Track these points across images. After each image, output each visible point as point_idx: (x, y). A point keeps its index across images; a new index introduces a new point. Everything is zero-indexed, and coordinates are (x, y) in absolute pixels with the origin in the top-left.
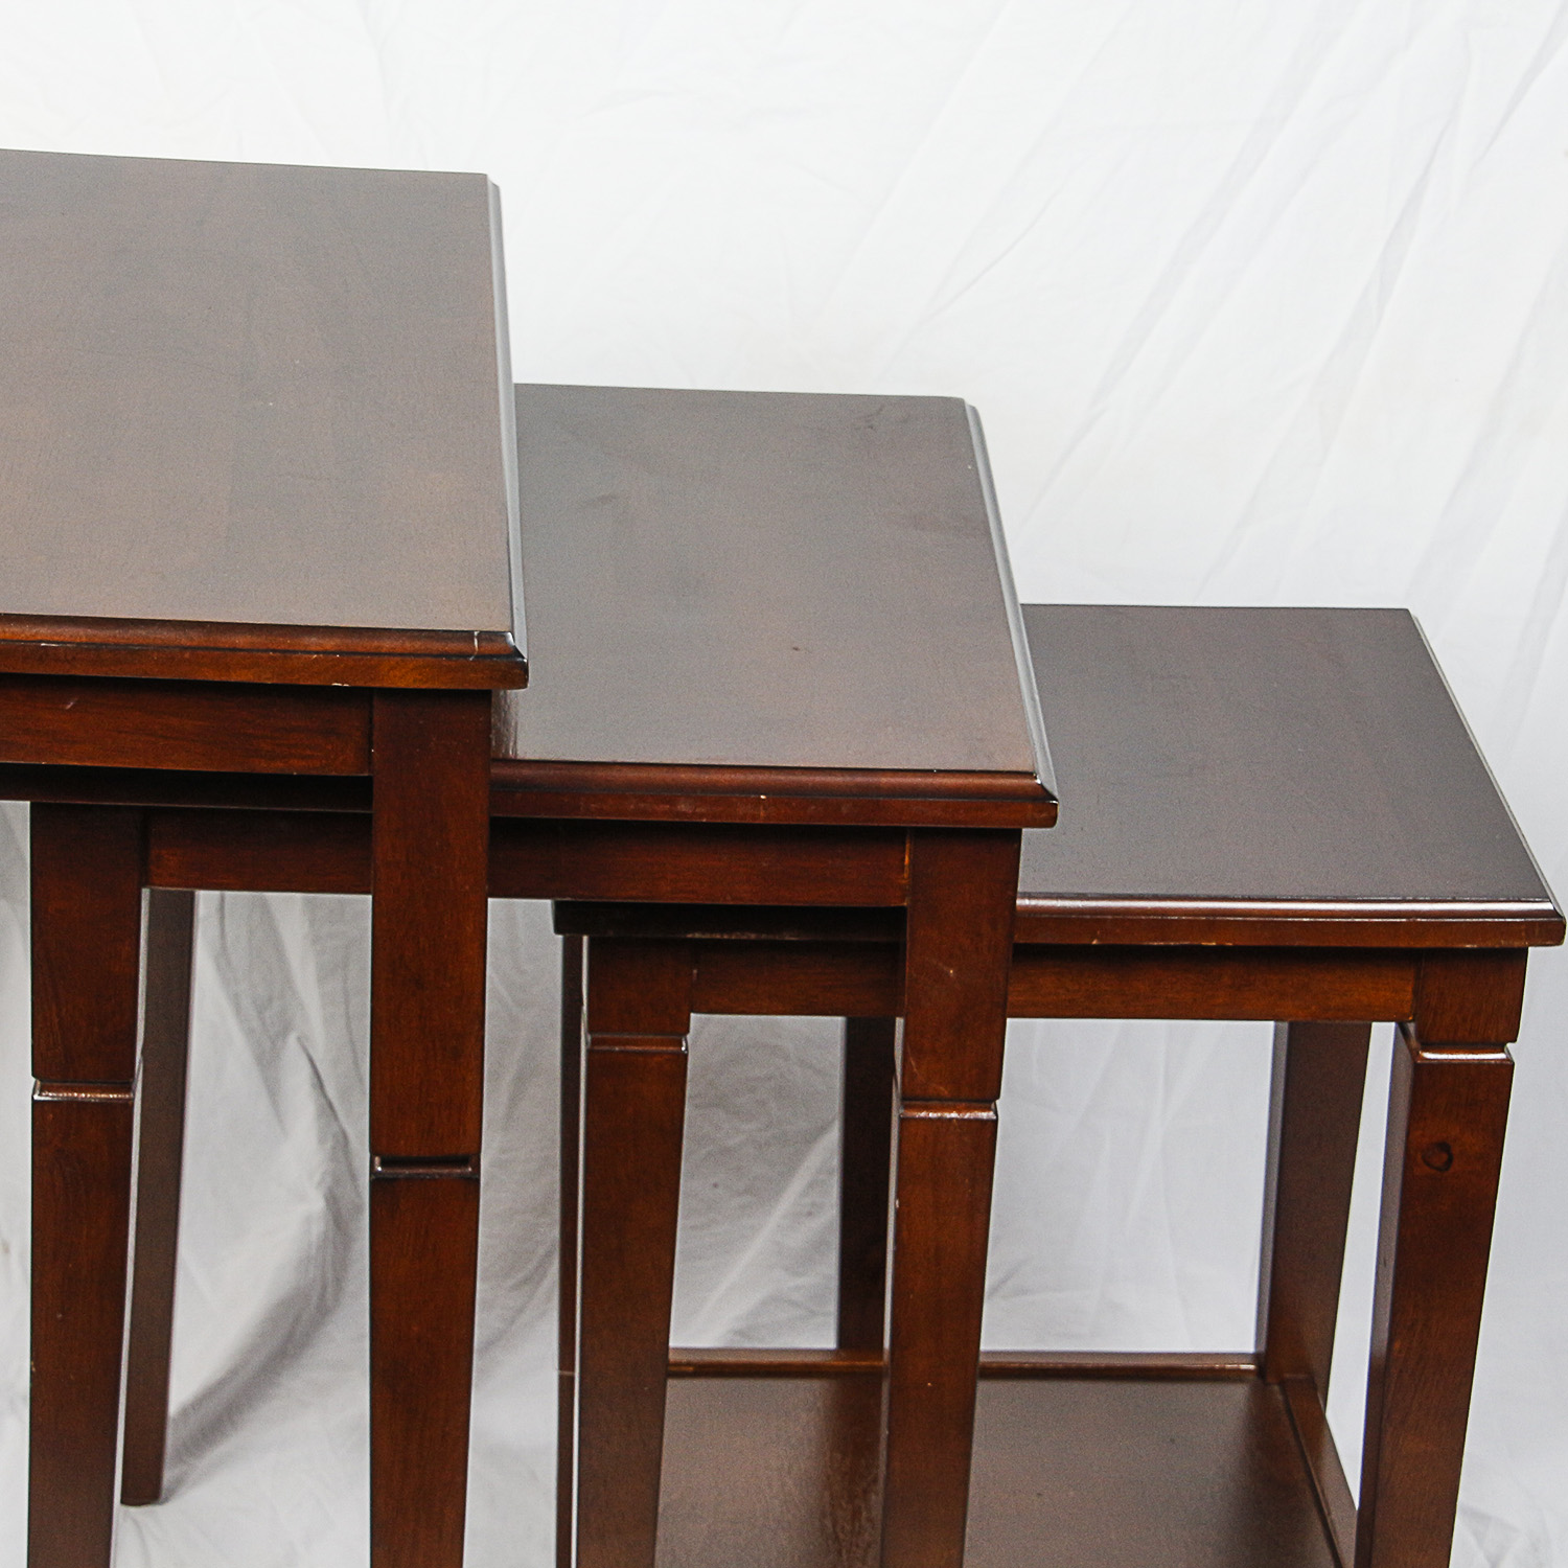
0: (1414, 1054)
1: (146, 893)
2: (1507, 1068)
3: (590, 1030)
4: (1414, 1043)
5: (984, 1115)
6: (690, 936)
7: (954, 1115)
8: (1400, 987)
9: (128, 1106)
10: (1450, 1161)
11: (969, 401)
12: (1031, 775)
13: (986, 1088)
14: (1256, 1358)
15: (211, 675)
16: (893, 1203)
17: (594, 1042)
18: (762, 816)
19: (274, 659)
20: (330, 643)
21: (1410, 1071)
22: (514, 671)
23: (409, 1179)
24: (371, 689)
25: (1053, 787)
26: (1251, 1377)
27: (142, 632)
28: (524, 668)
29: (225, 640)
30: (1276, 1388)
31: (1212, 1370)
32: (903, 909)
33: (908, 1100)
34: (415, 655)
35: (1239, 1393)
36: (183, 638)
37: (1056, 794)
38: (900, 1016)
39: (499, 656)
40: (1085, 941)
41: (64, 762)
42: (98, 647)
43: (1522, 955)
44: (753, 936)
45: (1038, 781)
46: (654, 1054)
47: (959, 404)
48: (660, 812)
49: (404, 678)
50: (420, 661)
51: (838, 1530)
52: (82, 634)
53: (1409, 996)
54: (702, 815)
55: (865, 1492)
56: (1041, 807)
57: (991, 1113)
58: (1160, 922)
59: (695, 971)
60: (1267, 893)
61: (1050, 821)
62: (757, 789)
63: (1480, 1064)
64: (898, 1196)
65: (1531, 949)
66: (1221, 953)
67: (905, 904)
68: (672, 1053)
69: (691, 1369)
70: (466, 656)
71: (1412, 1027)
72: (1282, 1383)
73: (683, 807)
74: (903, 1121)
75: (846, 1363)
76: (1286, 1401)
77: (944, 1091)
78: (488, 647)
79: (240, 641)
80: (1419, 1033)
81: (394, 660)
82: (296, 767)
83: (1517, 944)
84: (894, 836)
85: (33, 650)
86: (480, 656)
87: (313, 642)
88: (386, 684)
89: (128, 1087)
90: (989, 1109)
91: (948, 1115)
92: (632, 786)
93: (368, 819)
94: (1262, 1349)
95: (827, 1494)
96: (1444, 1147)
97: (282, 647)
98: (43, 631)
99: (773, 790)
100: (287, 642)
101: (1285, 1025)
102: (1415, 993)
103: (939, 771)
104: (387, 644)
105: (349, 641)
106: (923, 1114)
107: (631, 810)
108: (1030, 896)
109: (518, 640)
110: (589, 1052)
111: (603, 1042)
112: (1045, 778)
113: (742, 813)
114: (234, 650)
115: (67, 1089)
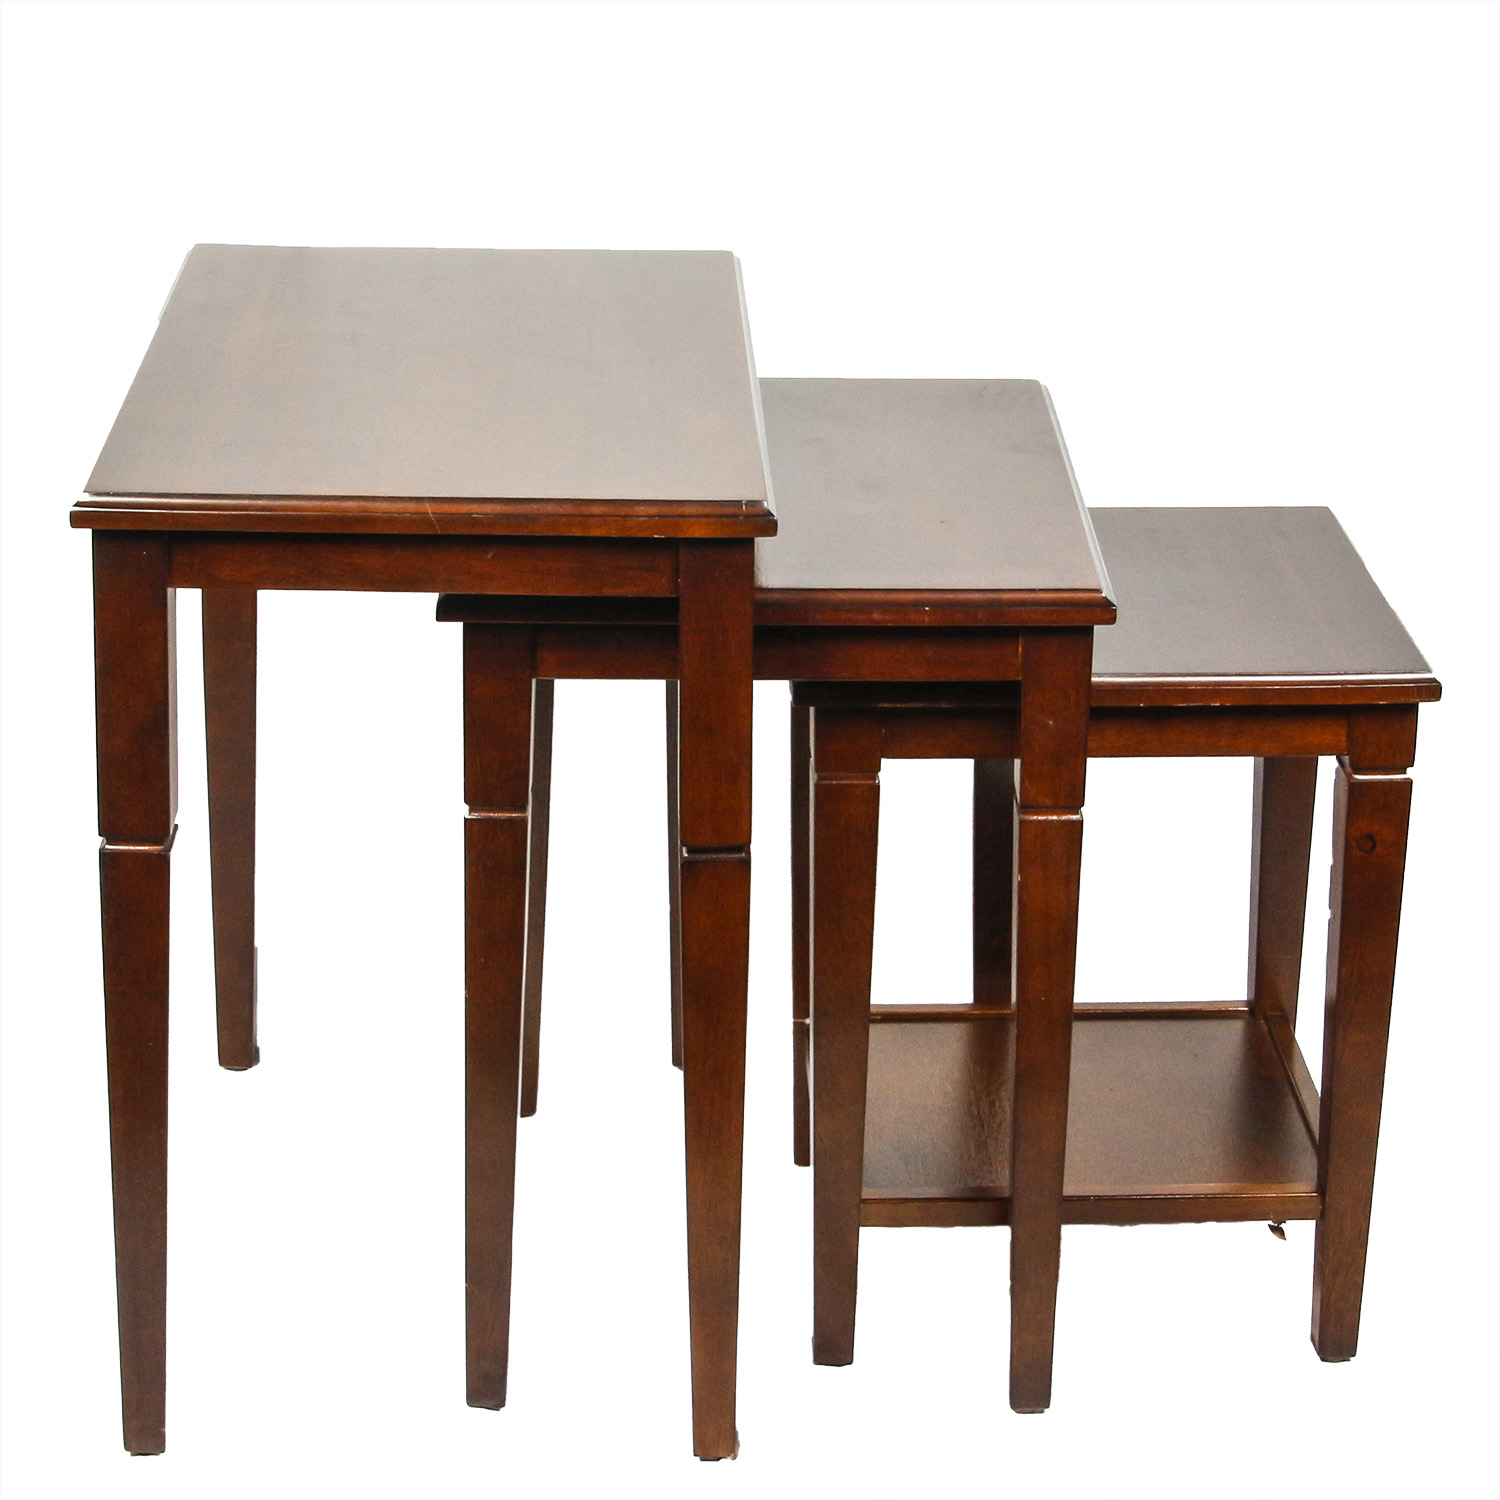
0: (1349, 777)
1: (534, 681)
2: (1409, 784)
3: (818, 769)
4: (1349, 769)
5: (1074, 817)
6: (880, 705)
7: (1055, 818)
8: (1339, 732)
9: (524, 821)
10: (1374, 846)
11: (1042, 382)
12: (1099, 591)
13: (1076, 800)
14: (1248, 1003)
15: (578, 532)
16: (1016, 878)
17: (819, 778)
18: (927, 621)
19: (617, 521)
20: (653, 510)
21: (1347, 788)
22: (767, 525)
23: (705, 862)
24: (678, 539)
25: (1113, 599)
26: (1247, 1016)
27: (535, 507)
28: (776, 523)
29: (586, 510)
30: (1262, 1022)
31: (1220, 1012)
32: (1019, 682)
33: (1025, 808)
34: (707, 516)
35: (1237, 1027)
36: (561, 510)
37: (1115, 603)
38: (1018, 758)
39: (759, 516)
40: (1135, 704)
41: (485, 593)
42: (507, 516)
43: (1415, 708)
44: (921, 705)
45: (1103, 595)
46: (857, 786)
47: (1036, 383)
48: (860, 620)
49: (698, 532)
50: (711, 520)
51: (981, 1113)
52: (499, 508)
53: (1344, 739)
54: (889, 621)
55: (997, 1090)
56: (1105, 611)
57: (1079, 816)
58: (1182, 690)
59: (883, 730)
60: (1252, 671)
61: (1112, 620)
62: (924, 603)
63: (1391, 782)
64: (1021, 871)
65: (1420, 704)
66: (1223, 711)
67: (1020, 678)
68: (870, 785)
69: (879, 1017)
70: (737, 516)
71: (1346, 759)
72: (1266, 1018)
73: (876, 616)
74: (1022, 822)
75: (980, 1012)
76: (1269, 1028)
77: (1048, 802)
78: (752, 510)
79: (596, 510)
80: (1354, 762)
81: (693, 520)
82: (630, 592)
83: (1412, 701)
84: (1010, 633)
85: (469, 520)
86: (748, 516)
87: (641, 510)
88: (688, 536)
89: (523, 809)
90: (1077, 814)
91: (1050, 818)
92: (843, 603)
93: (675, 630)
94: (1252, 997)
95: (972, 1092)
96: (1370, 837)
97: (623, 513)
98: (475, 508)
99: (933, 604)
100: (625, 510)
101: (1261, 759)
102: (1349, 736)
103: (1040, 590)
104: (688, 510)
105: (663, 509)
106: (1035, 817)
107: (843, 619)
108: (1100, 675)
109: (770, 505)
110: (817, 786)
111: (825, 778)
112: (1107, 592)
113: (913, 619)
114: (591, 516)
115: (486, 811)
